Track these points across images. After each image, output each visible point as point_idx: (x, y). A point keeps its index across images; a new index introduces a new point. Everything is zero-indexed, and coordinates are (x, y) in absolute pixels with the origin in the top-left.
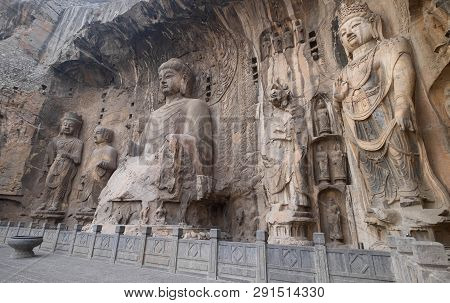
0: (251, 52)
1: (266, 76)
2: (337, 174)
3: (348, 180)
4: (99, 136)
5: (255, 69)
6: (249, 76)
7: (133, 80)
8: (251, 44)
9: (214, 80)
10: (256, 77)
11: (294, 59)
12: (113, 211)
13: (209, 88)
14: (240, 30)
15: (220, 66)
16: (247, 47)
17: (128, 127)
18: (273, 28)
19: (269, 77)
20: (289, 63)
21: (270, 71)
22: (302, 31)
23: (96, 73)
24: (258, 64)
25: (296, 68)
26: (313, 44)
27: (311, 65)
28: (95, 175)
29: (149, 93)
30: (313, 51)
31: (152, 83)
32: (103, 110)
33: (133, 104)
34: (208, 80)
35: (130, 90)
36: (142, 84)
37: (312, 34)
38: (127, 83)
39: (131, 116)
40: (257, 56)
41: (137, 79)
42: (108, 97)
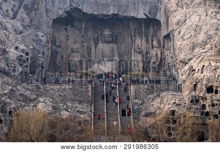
0: (131, 33)
1: (135, 42)
2: (148, 69)
3: (150, 70)
5: (132, 39)
6: (130, 40)
8: (131, 31)
9: (119, 37)
10: (132, 41)
11: (143, 41)
13: (116, 39)
14: (129, 26)
15: (121, 34)
18: (138, 28)
22: (145, 33)
24: (133, 38)
25: (143, 43)
26: (147, 38)
27: (146, 44)
29: (90, 34)
30: (147, 41)
31: (91, 30)
32: (67, 36)
33: (83, 37)
34: (116, 36)
35: (80, 30)
36: (86, 29)
37: (147, 36)
38: (79, 27)
39: (82, 41)
40: (133, 35)
41: (83, 26)
42: (69, 30)
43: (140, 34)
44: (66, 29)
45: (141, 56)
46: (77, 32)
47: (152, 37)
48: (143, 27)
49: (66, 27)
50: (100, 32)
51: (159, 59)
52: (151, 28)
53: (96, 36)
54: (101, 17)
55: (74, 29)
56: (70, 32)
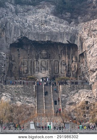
5: (59, 56)
6: (58, 57)
9: (51, 55)
13: (50, 56)
14: (57, 48)
15: (52, 53)
16: (58, 51)
18: (63, 50)
21: (62, 58)
25: (66, 59)
26: (69, 56)
29: (33, 53)
30: (69, 58)
31: (34, 51)
32: (19, 54)
33: (28, 55)
35: (27, 51)
36: (31, 50)
37: (69, 54)
38: (26, 49)
39: (28, 58)
40: (60, 54)
41: (29, 48)
42: (20, 51)
43: (65, 53)
44: (18, 50)
45: (65, 67)
46: (25, 52)
47: (72, 55)
48: (66, 49)
49: (18, 49)
50: (39, 52)
51: (77, 69)
52: (71, 50)
53: (37, 55)
54: (40, 42)
55: (23, 50)
56: (21, 52)
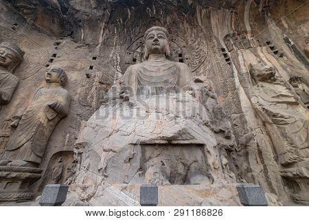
0: (219, 44)
1: (238, 61)
4: (54, 75)
5: (225, 55)
7: (97, 40)
8: (217, 39)
11: (261, 54)
12: (144, 160)
14: (209, 28)
15: (191, 48)
16: (215, 41)
17: (88, 76)
18: (234, 34)
19: (241, 62)
20: (257, 56)
21: (240, 58)
22: (259, 41)
23: (53, 22)
24: (228, 53)
25: (264, 59)
26: (272, 48)
27: (277, 60)
28: (42, 117)
29: (115, 53)
30: (275, 52)
31: (118, 46)
32: (55, 55)
33: (94, 58)
34: (180, 55)
35: (91, 47)
36: (106, 44)
37: (269, 43)
38: (89, 40)
39: (91, 68)
40: (225, 47)
41: (101, 40)
42: (63, 46)
44: (58, 44)
47: (287, 41)
48: (248, 28)
49: (59, 41)
50: (139, 50)
52: (272, 26)
55: (77, 44)
56: (65, 49)
